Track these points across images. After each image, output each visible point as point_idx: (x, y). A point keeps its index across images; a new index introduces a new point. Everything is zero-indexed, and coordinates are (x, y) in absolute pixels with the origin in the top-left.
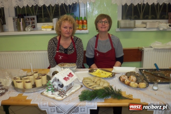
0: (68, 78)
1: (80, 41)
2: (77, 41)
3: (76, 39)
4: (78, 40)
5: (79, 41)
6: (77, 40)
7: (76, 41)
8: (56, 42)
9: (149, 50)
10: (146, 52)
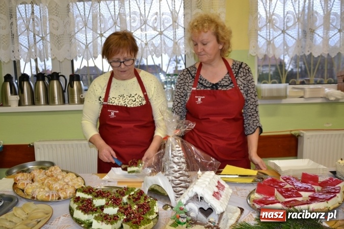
0: (217, 193)
1: (248, 70)
2: (241, 69)
3: (238, 66)
4: (243, 66)
5: (246, 69)
6: (240, 66)
7: (239, 70)
8: (193, 72)
9: (312, 136)
10: (308, 138)
